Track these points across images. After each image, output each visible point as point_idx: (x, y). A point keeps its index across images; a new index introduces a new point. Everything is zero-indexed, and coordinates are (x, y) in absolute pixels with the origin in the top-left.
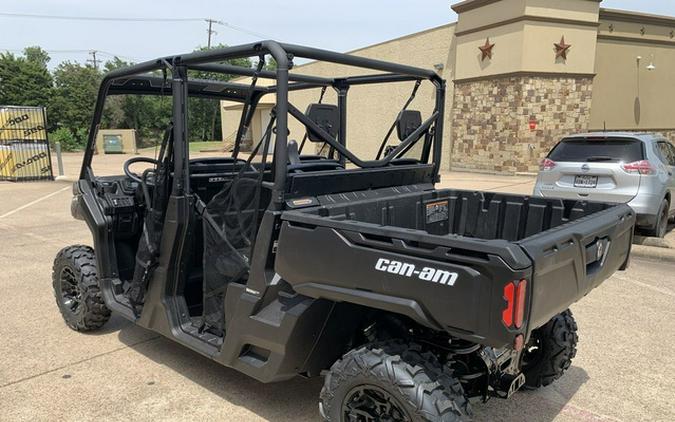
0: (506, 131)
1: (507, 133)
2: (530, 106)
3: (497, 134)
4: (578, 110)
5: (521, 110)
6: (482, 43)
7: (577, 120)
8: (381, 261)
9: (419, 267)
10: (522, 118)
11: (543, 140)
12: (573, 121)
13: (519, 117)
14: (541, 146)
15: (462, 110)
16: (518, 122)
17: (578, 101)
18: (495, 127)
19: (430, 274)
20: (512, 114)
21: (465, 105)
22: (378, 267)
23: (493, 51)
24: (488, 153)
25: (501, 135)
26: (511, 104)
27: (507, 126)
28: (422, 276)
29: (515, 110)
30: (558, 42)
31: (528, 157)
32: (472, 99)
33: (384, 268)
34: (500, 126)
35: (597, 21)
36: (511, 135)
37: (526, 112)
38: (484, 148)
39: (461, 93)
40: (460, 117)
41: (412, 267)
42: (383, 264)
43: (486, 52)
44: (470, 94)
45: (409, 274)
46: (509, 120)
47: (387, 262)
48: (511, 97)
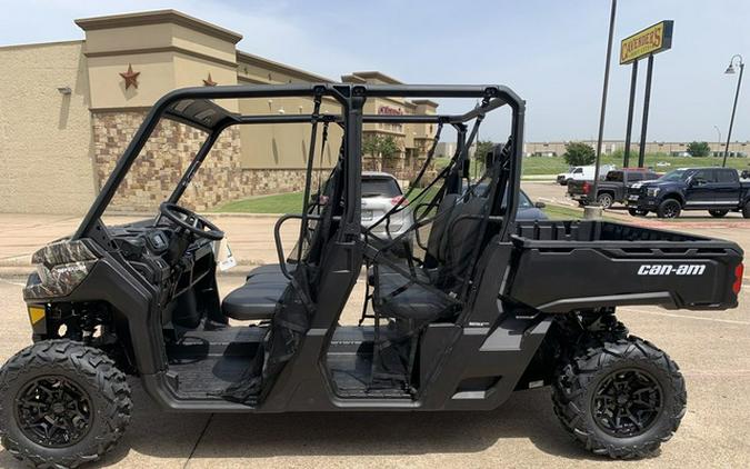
0: (166, 169)
1: (169, 171)
2: (189, 143)
3: (157, 172)
4: (231, 149)
5: (181, 146)
6: (125, 69)
7: (231, 158)
8: (643, 267)
9: (676, 266)
10: (183, 155)
11: (205, 178)
12: (228, 159)
13: (180, 154)
14: (205, 185)
15: (107, 145)
16: (180, 158)
17: (230, 140)
18: (153, 165)
19: (684, 270)
20: (173, 151)
21: (111, 139)
22: (640, 273)
23: (138, 79)
24: (148, 194)
25: (161, 173)
26: (169, 140)
27: (167, 164)
28: (678, 272)
29: (175, 146)
30: (206, 79)
31: (194, 196)
32: (119, 132)
33: (646, 272)
34: (159, 163)
35: (235, 62)
36: (174, 174)
37: (186, 149)
38: (143, 188)
39: (102, 124)
40: (105, 152)
41: (670, 267)
42: (645, 269)
43: (130, 80)
44: (115, 126)
45: (668, 273)
46: (169, 157)
47: (649, 267)
48: (168, 133)
